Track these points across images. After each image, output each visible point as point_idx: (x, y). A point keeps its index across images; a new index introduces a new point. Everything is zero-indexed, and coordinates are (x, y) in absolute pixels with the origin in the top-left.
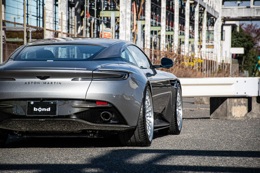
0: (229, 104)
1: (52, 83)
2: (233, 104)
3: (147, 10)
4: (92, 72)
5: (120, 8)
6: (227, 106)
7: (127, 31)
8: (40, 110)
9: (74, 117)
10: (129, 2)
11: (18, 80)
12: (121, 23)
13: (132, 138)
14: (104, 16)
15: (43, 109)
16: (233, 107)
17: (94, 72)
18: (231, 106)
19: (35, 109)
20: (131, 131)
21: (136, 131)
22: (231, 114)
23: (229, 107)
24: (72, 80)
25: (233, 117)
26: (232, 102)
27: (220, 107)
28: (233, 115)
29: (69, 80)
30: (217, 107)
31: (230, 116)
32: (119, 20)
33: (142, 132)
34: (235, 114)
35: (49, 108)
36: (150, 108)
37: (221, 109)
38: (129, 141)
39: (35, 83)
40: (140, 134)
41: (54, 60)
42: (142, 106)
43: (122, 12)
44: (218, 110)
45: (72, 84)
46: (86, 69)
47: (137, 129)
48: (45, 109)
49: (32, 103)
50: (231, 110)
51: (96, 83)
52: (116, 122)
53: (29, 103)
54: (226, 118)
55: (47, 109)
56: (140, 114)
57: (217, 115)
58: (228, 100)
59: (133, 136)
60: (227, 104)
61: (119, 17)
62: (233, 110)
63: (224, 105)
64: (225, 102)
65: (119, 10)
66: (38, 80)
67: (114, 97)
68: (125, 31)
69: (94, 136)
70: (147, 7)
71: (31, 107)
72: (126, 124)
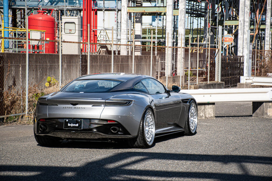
0: (265, 107)
1: (79, 108)
2: (269, 106)
3: (268, 17)
4: (105, 101)
5: (240, 18)
6: (263, 108)
7: (244, 35)
8: (72, 125)
9: (95, 130)
10: (248, 13)
11: (60, 106)
12: (240, 30)
13: (136, 143)
14: (226, 24)
15: (74, 125)
16: (269, 109)
17: (106, 101)
18: (267, 108)
19: (69, 125)
20: (135, 139)
21: (138, 139)
22: (267, 114)
23: (265, 109)
24: (92, 106)
25: (268, 116)
26: (267, 105)
27: (259, 108)
28: (268, 115)
29: (90, 106)
30: (257, 109)
31: (266, 116)
32: (238, 27)
33: (142, 139)
34: (270, 114)
35: (78, 124)
36: (152, 122)
37: (260, 110)
38: (134, 145)
39: (69, 108)
40: (141, 141)
41: (84, 92)
42: (142, 123)
43: (240, 21)
44: (258, 111)
45: (92, 108)
46: (101, 99)
47: (138, 138)
48: (75, 125)
49: (67, 120)
50: (266, 111)
51: (108, 108)
52: (122, 133)
53: (65, 121)
54: (263, 117)
55: (76, 125)
56: (140, 127)
57: (257, 114)
58: (264, 104)
59: (136, 142)
60: (263, 106)
61: (238, 25)
62: (268, 111)
63: (261, 107)
64: (262, 105)
65: (238, 20)
66: (71, 106)
67: (120, 117)
68: (242, 36)
69: (111, 141)
70: (268, 15)
71: (66, 123)
72: (130, 135)
